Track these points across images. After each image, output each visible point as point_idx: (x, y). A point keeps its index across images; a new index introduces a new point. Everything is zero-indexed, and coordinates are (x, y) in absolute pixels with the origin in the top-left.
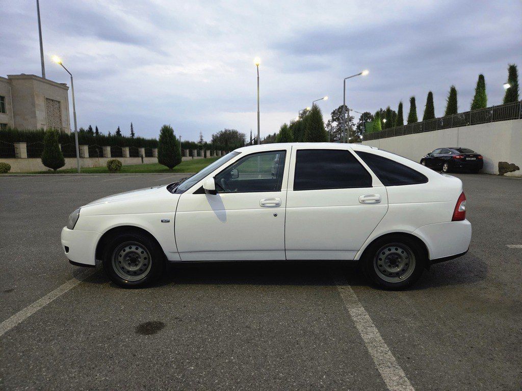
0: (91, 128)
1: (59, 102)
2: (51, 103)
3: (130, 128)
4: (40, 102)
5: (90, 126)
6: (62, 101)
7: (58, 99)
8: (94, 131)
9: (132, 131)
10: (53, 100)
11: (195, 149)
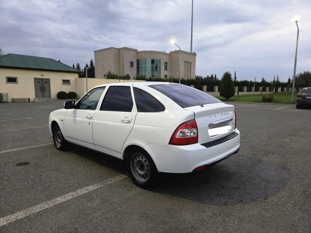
0: (212, 76)
1: (191, 63)
2: (187, 63)
3: (234, 74)
4: (182, 64)
5: (212, 74)
6: (192, 62)
7: (190, 61)
8: (214, 77)
9: (235, 76)
10: (188, 62)
11: (268, 87)
